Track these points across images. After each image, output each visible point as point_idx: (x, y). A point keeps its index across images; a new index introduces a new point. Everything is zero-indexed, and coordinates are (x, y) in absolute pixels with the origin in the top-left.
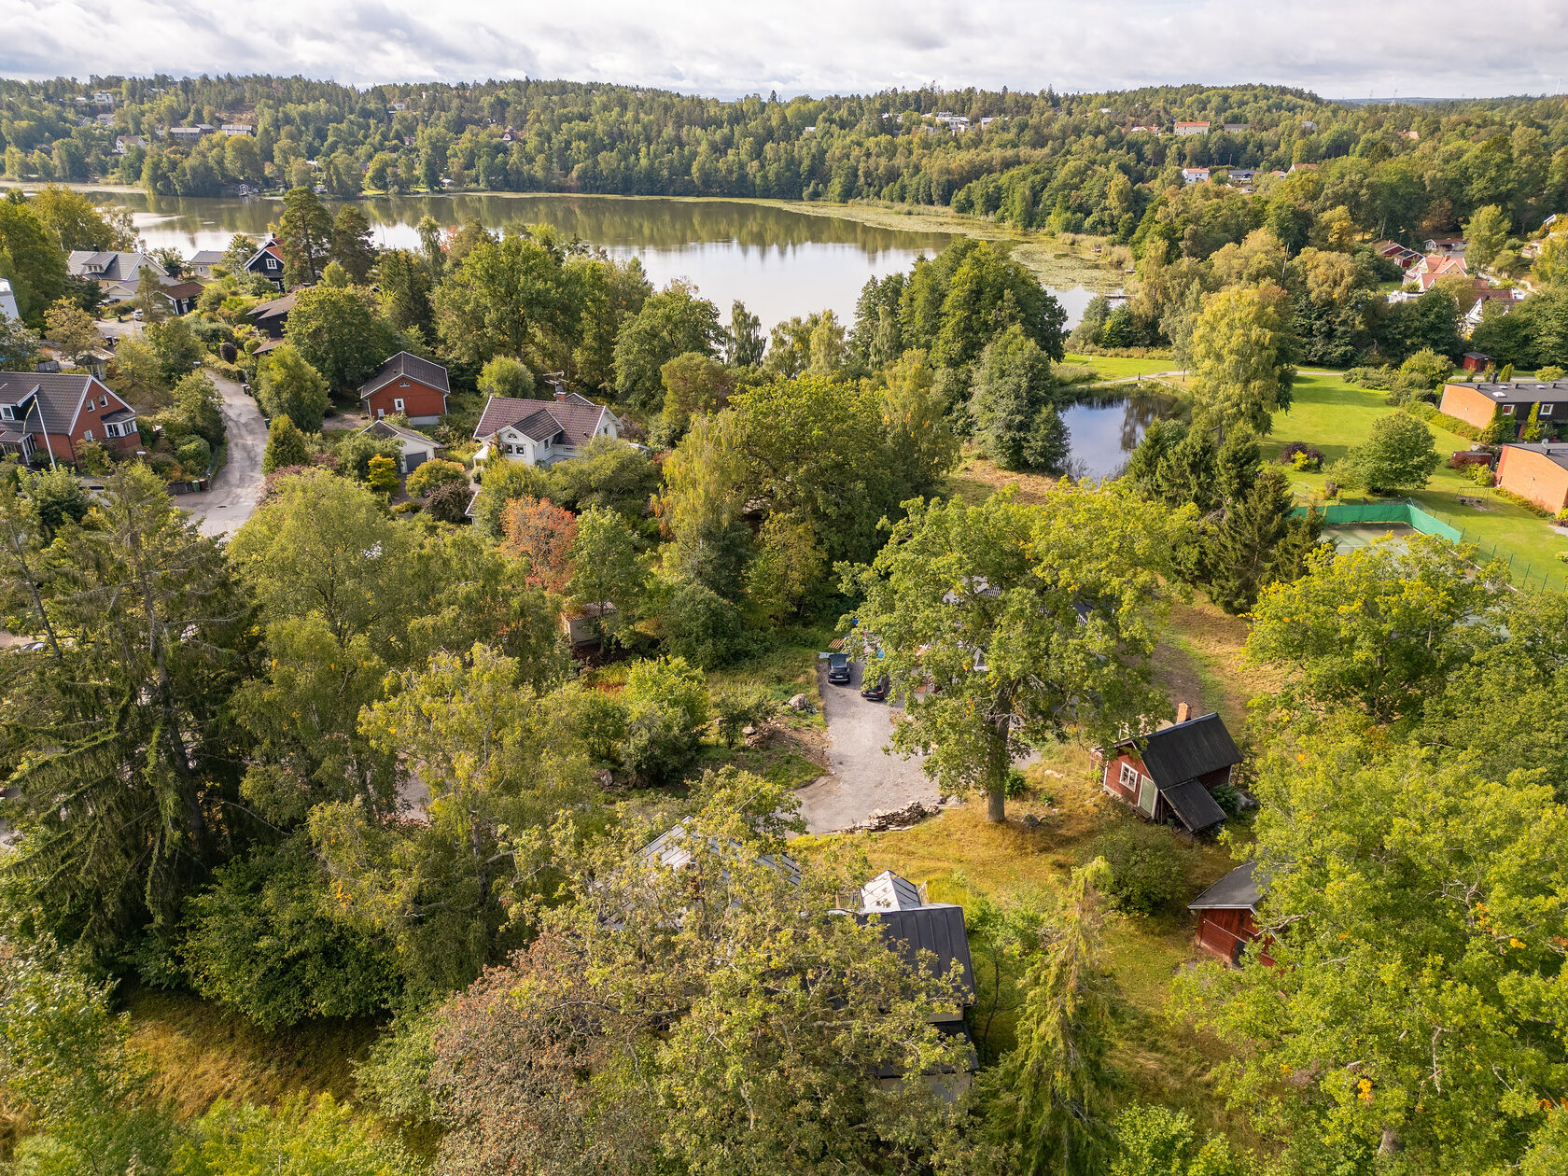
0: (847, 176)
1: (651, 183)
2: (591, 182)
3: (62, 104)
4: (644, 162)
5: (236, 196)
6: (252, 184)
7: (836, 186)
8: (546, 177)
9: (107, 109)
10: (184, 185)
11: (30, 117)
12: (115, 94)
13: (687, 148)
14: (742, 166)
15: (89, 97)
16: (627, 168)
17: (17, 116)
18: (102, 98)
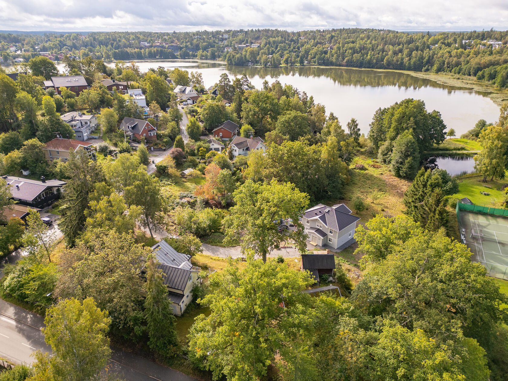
0: (440, 64)
1: (370, 65)
2: (350, 64)
3: (216, 38)
4: (369, 57)
5: (247, 66)
6: (252, 62)
7: (435, 67)
8: (336, 62)
9: (226, 39)
10: (235, 62)
11: (207, 42)
12: (228, 35)
13: (384, 53)
14: (402, 59)
15: (222, 36)
16: (363, 59)
17: (204, 42)
18: (226, 36)
